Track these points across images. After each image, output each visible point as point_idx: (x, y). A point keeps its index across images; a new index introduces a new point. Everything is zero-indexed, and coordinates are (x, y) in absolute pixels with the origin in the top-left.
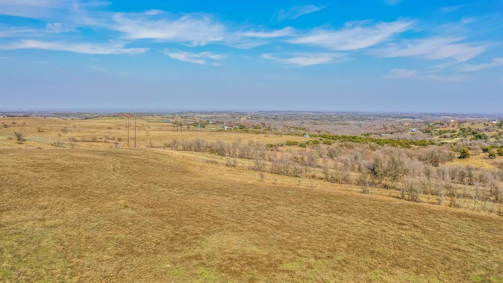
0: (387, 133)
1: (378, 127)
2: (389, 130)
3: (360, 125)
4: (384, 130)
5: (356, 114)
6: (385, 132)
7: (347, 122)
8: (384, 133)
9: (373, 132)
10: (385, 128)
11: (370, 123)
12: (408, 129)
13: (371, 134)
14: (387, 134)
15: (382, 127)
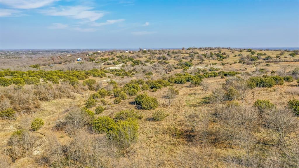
0: (55, 63)
1: (46, 59)
2: (57, 61)
3: (31, 58)
4: (51, 61)
5: (29, 50)
6: (53, 62)
7: (20, 56)
8: (52, 64)
9: (42, 63)
10: (53, 59)
11: (40, 56)
12: (74, 59)
13: (40, 65)
14: (56, 65)
15: (51, 59)
